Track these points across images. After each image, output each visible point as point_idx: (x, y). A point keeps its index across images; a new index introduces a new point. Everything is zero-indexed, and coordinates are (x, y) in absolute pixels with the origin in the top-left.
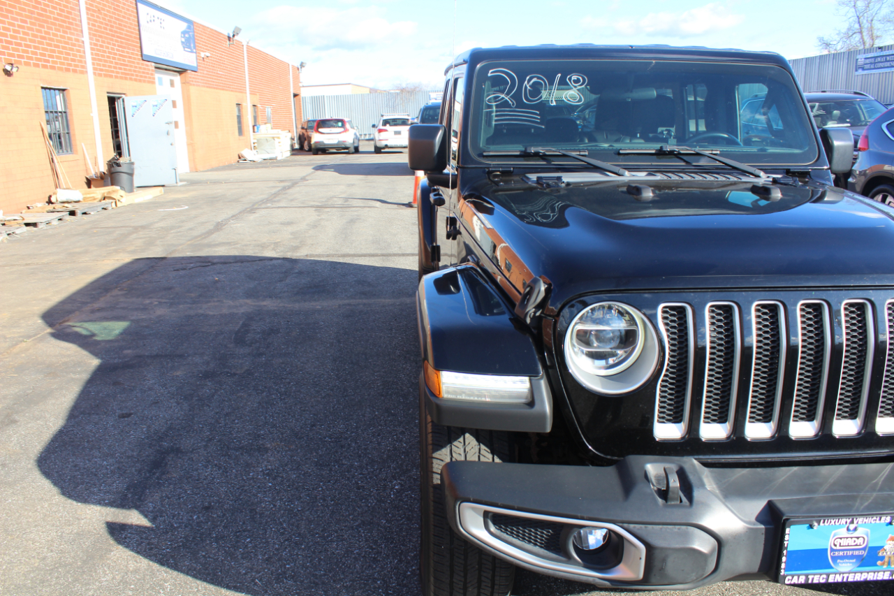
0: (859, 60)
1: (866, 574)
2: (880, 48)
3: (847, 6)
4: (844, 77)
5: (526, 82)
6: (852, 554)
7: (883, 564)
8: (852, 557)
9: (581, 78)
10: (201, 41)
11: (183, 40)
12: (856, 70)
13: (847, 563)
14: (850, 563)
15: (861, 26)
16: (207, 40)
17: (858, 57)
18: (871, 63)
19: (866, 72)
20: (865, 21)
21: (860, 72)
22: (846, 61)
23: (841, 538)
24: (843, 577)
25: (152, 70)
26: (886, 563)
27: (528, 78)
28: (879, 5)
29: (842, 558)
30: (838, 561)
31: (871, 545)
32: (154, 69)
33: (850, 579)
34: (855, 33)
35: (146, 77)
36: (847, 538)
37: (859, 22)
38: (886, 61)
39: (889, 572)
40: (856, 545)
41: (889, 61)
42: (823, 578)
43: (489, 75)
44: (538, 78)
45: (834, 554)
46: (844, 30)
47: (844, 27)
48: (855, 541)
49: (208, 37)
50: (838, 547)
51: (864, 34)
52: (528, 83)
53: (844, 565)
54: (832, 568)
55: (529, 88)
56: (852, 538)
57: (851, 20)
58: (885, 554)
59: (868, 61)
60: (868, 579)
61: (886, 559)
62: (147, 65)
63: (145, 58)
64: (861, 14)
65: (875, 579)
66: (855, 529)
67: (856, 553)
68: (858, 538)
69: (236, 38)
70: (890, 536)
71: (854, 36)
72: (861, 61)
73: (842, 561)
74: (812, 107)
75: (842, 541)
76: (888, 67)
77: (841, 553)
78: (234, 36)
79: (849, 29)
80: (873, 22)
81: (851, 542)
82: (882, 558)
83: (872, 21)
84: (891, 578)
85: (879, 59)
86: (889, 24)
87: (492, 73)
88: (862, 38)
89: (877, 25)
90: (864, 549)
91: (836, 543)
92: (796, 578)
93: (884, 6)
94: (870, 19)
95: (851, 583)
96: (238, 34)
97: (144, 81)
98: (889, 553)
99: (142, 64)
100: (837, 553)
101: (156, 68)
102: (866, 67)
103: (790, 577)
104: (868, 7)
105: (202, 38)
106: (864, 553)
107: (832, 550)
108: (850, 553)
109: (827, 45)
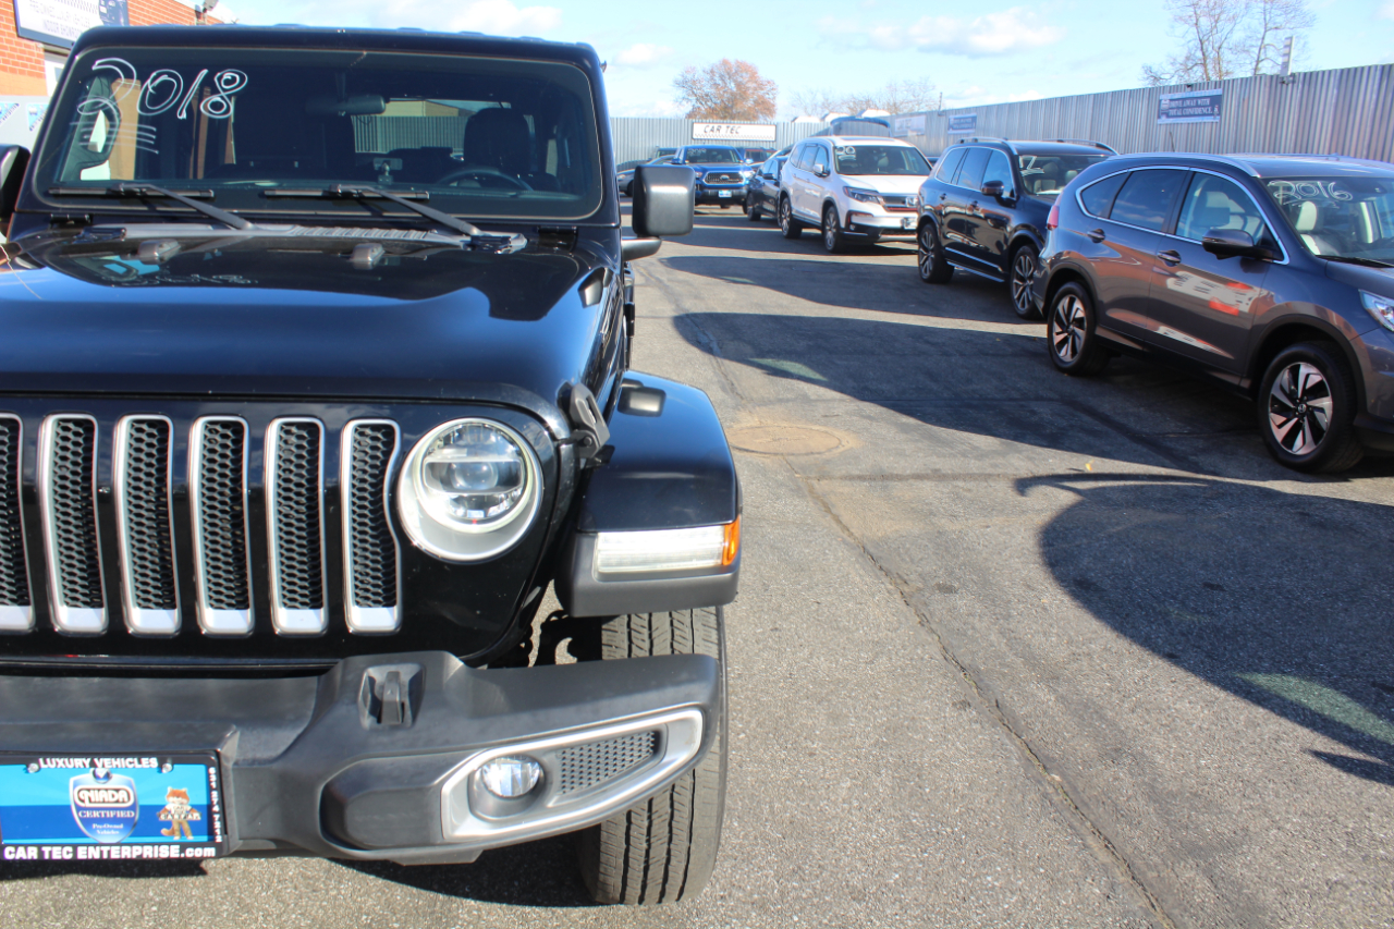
0: (1163, 102)
1: (139, 848)
2: (1189, 86)
3: (1186, 22)
4: (1143, 125)
5: (149, 81)
6: (115, 816)
7: (173, 833)
8: (115, 820)
9: (238, 77)
10: (140, 14)
11: (104, 10)
12: (1159, 117)
13: (110, 829)
14: (116, 830)
15: (1205, 51)
16: (153, 14)
17: (1162, 97)
18: (1178, 108)
19: (1171, 121)
20: (1210, 49)
21: (1164, 120)
22: (1145, 102)
23: (89, 790)
24: (102, 852)
25: (39, 56)
26: (177, 833)
27: (154, 74)
28: (1231, 26)
29: (101, 821)
30: (94, 826)
31: (143, 802)
32: (42, 53)
33: (115, 855)
34: (1196, 64)
35: (25, 66)
36: (99, 790)
37: (1202, 49)
38: (1197, 106)
39: (178, 847)
40: (117, 802)
41: (1201, 106)
42: (68, 853)
43: (94, 68)
44: (171, 75)
45: (83, 814)
46: (1181, 59)
47: (1181, 56)
48: (113, 796)
49: (154, 9)
50: (87, 804)
51: (1210, 67)
52: (152, 82)
53: (105, 832)
54: (84, 836)
55: (150, 90)
56: (107, 790)
57: (1191, 44)
58: (170, 817)
59: (1173, 104)
60: (145, 856)
61: (176, 826)
62: (29, 47)
63: (21, 33)
64: (1206, 38)
65: (156, 856)
66: (108, 776)
67: (121, 814)
68: (117, 790)
69: (209, 13)
70: (169, 789)
71: (1195, 69)
72: (1165, 105)
73: (99, 826)
74: (1026, 163)
75: (91, 794)
76: (1198, 115)
77: (96, 814)
78: (205, 10)
79: (1188, 58)
80: (1222, 50)
81: (103, 795)
82: (168, 824)
83: (1220, 48)
84: (183, 855)
85: (1188, 102)
86: (1244, 55)
87: (100, 64)
88: (1206, 71)
89: (1227, 55)
90: (133, 808)
91: (82, 797)
92: (21, 849)
93: (1237, 27)
94: (1217, 45)
95: (115, 861)
96: (212, 7)
97: (22, 72)
98: (176, 817)
99: (18, 44)
100: (88, 814)
101: (46, 51)
102: (1172, 112)
103: (12, 849)
104: (1216, 26)
105: (143, 10)
106: (137, 816)
107: (79, 808)
108: (111, 814)
109: (1156, 79)
